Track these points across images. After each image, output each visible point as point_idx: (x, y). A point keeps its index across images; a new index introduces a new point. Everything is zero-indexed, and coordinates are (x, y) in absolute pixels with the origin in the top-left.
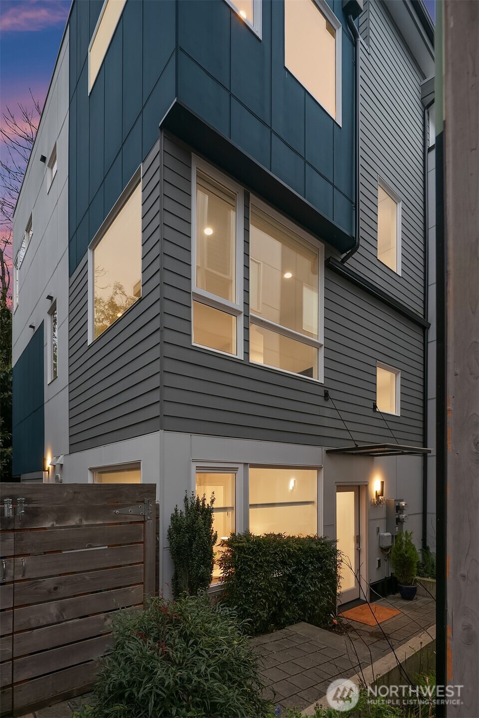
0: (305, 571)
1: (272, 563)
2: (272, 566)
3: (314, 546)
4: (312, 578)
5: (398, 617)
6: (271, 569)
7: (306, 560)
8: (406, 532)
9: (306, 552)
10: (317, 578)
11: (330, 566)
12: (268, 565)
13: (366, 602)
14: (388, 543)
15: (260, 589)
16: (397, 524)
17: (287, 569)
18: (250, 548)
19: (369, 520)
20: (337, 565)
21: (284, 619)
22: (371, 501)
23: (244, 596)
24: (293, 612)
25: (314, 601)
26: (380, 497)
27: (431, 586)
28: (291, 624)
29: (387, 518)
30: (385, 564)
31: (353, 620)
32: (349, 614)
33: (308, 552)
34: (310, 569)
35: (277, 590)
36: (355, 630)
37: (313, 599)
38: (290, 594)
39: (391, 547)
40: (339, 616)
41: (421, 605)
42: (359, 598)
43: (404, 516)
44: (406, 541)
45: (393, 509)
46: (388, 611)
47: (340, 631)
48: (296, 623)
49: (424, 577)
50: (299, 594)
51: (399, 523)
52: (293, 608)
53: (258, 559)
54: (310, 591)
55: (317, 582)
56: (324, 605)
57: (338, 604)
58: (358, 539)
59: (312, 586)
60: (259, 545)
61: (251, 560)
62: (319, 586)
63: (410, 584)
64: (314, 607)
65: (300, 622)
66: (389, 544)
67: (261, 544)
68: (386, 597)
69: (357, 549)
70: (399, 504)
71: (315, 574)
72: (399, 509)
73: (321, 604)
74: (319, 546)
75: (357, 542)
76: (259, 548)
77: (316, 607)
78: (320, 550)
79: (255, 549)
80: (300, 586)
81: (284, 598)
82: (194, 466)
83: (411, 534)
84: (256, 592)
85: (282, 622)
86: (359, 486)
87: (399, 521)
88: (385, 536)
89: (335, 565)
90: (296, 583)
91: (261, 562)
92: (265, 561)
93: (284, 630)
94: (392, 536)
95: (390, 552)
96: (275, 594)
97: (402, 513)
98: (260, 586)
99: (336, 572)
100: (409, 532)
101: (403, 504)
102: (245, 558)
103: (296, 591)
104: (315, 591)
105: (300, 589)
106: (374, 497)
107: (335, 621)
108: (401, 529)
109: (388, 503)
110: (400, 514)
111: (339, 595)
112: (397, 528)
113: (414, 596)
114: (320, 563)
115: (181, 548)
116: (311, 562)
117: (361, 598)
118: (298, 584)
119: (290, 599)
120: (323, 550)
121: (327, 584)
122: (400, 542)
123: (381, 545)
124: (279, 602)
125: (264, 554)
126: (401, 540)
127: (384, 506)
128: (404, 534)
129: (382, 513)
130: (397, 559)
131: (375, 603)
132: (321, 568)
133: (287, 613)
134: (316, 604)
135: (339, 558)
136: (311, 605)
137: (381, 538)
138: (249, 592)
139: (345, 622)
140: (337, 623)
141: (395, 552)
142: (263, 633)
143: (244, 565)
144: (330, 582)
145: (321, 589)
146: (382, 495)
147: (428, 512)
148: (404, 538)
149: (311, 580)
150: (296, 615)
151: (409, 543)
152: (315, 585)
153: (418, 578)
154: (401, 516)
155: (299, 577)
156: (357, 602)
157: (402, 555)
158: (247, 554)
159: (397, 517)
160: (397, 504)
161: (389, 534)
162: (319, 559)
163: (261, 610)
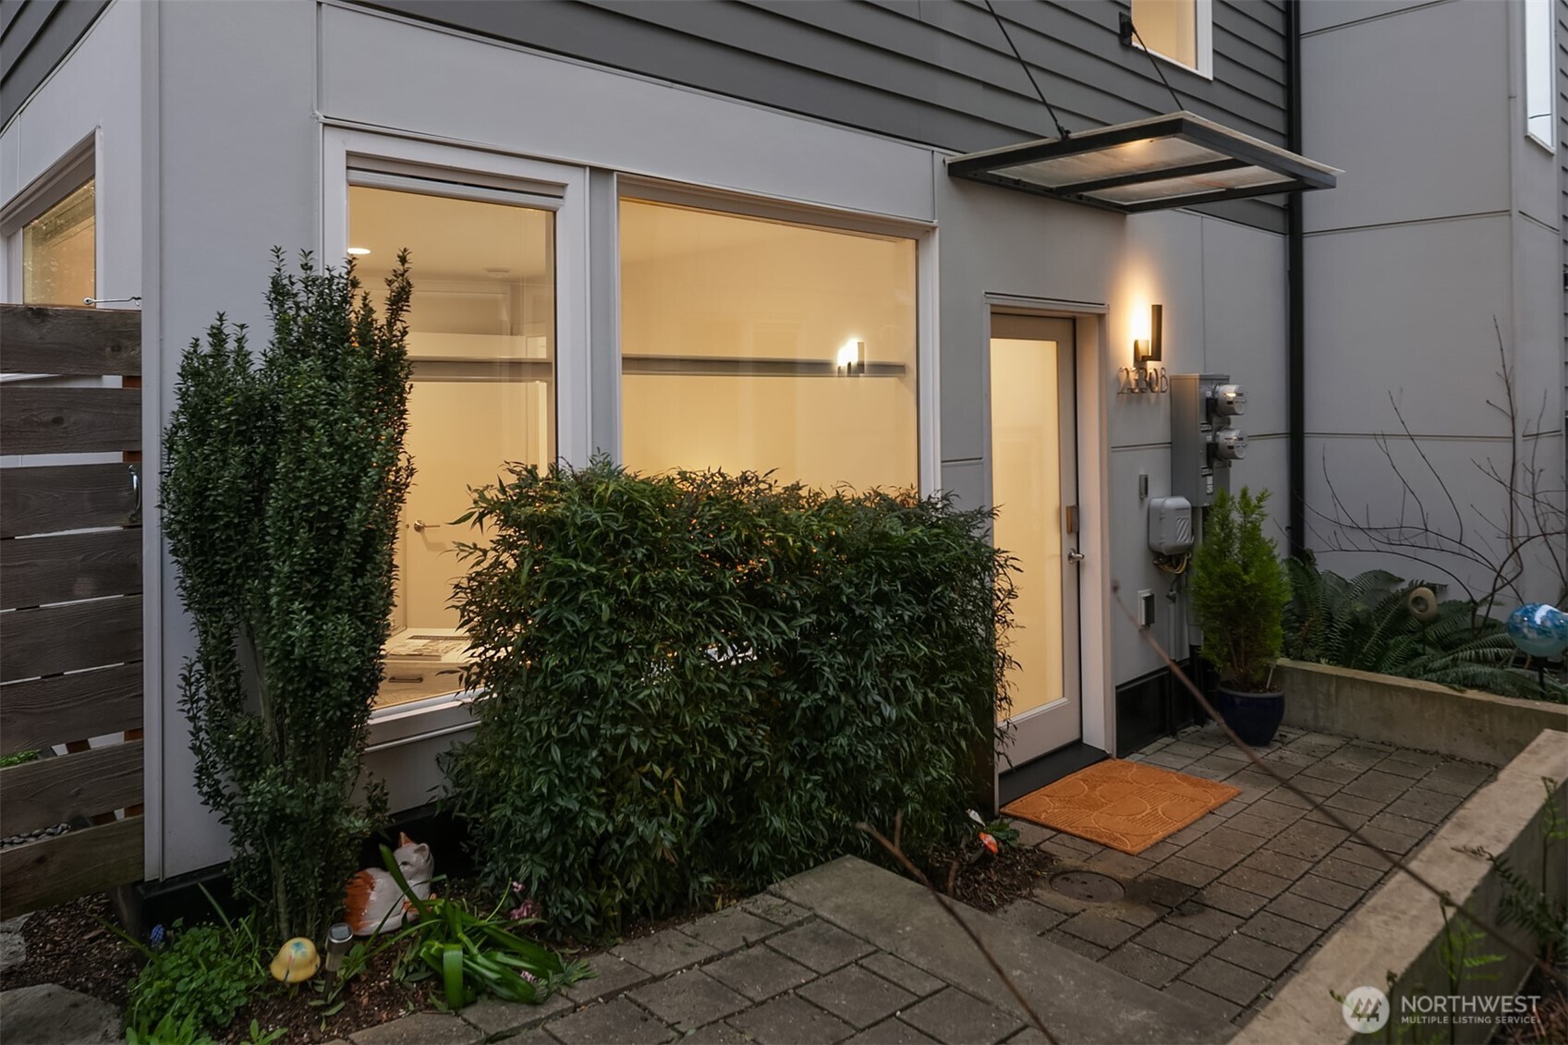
0: (858, 638)
1: (698, 596)
2: (698, 614)
3: (898, 531)
4: (888, 666)
5: (1227, 811)
6: (697, 627)
7: (860, 589)
8: (1244, 494)
9: (858, 556)
10: (915, 666)
11: (963, 613)
12: (681, 608)
13: (1103, 756)
14: (1178, 534)
15: (635, 718)
16: (1210, 466)
17: (773, 625)
18: (594, 525)
19: (1113, 449)
20: (994, 614)
21: (765, 848)
22: (1118, 379)
23: (556, 754)
24: (807, 816)
25: (897, 764)
26: (1151, 365)
27: (1333, 690)
28: (796, 867)
29: (1176, 445)
30: (1168, 614)
31: (1059, 831)
32: (1045, 804)
33: (867, 554)
34: (879, 626)
35: (724, 720)
36: (1065, 874)
37: (894, 756)
38: (792, 736)
39: (1189, 548)
40: (1008, 816)
41: (1301, 761)
42: (1078, 744)
43: (1233, 435)
44: (1242, 527)
45: (1196, 412)
46: (1188, 790)
47: (1006, 881)
48: (818, 863)
49: (1302, 659)
50: (830, 735)
51: (1216, 464)
52: (806, 798)
53: (629, 576)
54: (877, 721)
55: (910, 684)
56: (941, 778)
57: (1001, 766)
58: (1072, 521)
59: (887, 698)
60: (633, 511)
61: (597, 580)
62: (919, 698)
63: (1259, 686)
64: (897, 789)
65: (836, 856)
66: (1183, 538)
67: (642, 506)
68: (1173, 734)
69: (1070, 557)
70: (1214, 392)
71: (901, 647)
72: (1215, 411)
73: (927, 774)
74: (917, 531)
75: (1070, 531)
76: (633, 528)
77: (907, 790)
78: (921, 547)
79: (617, 534)
80: (835, 700)
81: (762, 757)
82: (335, 148)
83: (1260, 500)
84: (620, 730)
85: (755, 860)
86: (1074, 320)
87: (1218, 457)
88: (1169, 510)
89: (988, 609)
90: (815, 690)
91: (644, 590)
92: (668, 587)
93: (763, 900)
94: (1194, 509)
95: (1188, 569)
96: (717, 737)
97: (1225, 425)
98: (641, 703)
99: (990, 640)
100: (1253, 496)
101: (1230, 392)
102: (565, 571)
103: (817, 724)
104: (900, 721)
105: (836, 714)
106: (1129, 362)
107: (988, 840)
108: (1223, 481)
109: (1176, 389)
110: (1220, 429)
111: (1002, 733)
112: (1210, 480)
113: (1275, 729)
114: (921, 602)
115: (214, 519)
116: (881, 598)
117: (1084, 741)
118: (825, 694)
119: (792, 758)
120: (936, 548)
121: (955, 689)
122: (1222, 529)
123: (1154, 541)
124: (738, 778)
125: (659, 555)
126: (1225, 522)
127: (1165, 398)
128: (1237, 499)
129: (1156, 425)
130: (1212, 593)
131: (1136, 757)
132: (928, 623)
133: (777, 823)
134: (908, 775)
135: (1001, 584)
136: (885, 782)
137: (1154, 517)
138: (584, 731)
139: (1029, 837)
140: (994, 849)
141: (1204, 567)
142: (664, 918)
143: (560, 605)
144: (963, 682)
145: (927, 712)
146: (1156, 356)
147: (1306, 431)
148: (1236, 517)
149: (887, 674)
150: (815, 829)
151: (1251, 534)
152: (900, 695)
153: (1284, 661)
154: (1222, 436)
155: (830, 665)
156: (1074, 755)
157: (1228, 579)
158: (575, 556)
159: (1209, 438)
160: (1209, 394)
161: (1182, 502)
162: (921, 586)
163: (651, 815)
